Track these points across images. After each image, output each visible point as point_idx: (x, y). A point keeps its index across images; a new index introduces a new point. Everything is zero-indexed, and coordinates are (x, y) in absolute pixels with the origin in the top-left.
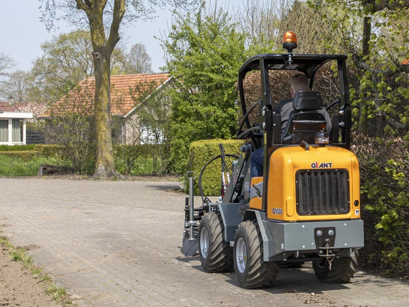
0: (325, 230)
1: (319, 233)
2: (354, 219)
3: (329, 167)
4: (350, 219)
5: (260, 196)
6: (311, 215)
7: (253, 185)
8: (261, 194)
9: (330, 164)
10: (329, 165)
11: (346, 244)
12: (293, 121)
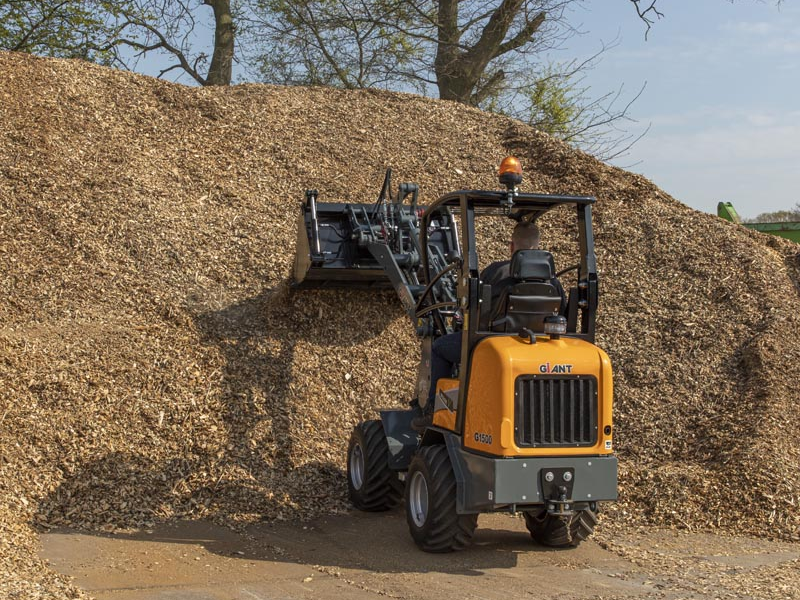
0: (559, 472)
1: (550, 476)
2: (603, 456)
3: (567, 372)
4: (597, 456)
5: (452, 410)
6: (537, 447)
7: (441, 392)
8: (455, 407)
9: (569, 367)
10: (567, 369)
11: (589, 496)
12: (511, 296)
